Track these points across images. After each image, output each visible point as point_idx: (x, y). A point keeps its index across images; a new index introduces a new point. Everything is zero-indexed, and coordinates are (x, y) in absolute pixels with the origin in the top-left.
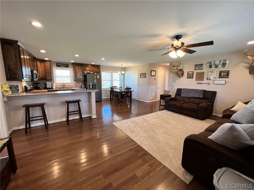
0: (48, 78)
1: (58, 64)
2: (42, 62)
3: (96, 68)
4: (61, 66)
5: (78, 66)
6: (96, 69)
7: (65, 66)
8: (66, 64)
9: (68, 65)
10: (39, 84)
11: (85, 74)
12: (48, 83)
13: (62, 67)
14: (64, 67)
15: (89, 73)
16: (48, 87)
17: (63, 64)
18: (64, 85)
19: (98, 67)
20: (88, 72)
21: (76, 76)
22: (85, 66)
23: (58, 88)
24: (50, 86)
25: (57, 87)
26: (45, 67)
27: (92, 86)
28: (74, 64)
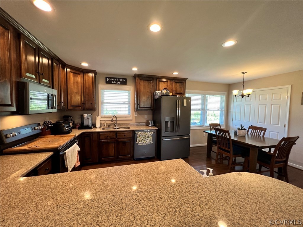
0: (88, 106)
1: (109, 78)
2: (79, 74)
3: (178, 85)
4: (113, 82)
5: (144, 81)
6: (176, 87)
7: (120, 81)
8: (123, 79)
9: (126, 79)
10: (71, 117)
11: (157, 97)
12: (86, 116)
13: (115, 84)
14: (119, 84)
15: (167, 95)
16: (86, 123)
17: (116, 79)
18: (116, 120)
19: (181, 81)
20: (164, 92)
21: (140, 102)
22: (158, 80)
23: (105, 125)
24: (91, 122)
25: (103, 122)
26: (85, 83)
27: (172, 122)
28: (137, 77)
